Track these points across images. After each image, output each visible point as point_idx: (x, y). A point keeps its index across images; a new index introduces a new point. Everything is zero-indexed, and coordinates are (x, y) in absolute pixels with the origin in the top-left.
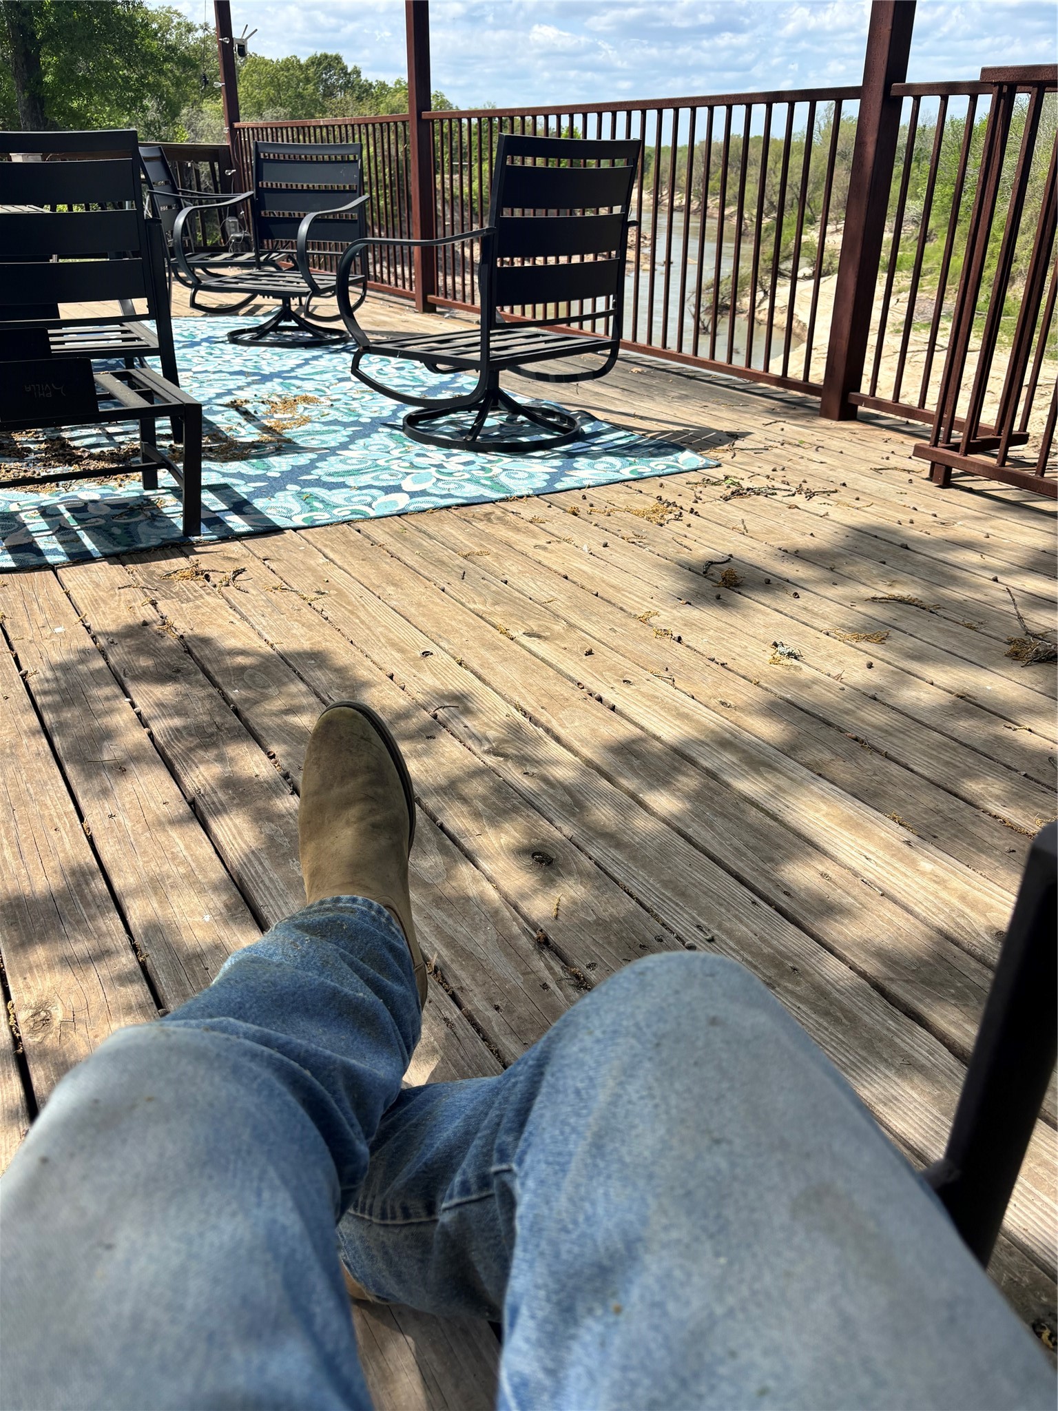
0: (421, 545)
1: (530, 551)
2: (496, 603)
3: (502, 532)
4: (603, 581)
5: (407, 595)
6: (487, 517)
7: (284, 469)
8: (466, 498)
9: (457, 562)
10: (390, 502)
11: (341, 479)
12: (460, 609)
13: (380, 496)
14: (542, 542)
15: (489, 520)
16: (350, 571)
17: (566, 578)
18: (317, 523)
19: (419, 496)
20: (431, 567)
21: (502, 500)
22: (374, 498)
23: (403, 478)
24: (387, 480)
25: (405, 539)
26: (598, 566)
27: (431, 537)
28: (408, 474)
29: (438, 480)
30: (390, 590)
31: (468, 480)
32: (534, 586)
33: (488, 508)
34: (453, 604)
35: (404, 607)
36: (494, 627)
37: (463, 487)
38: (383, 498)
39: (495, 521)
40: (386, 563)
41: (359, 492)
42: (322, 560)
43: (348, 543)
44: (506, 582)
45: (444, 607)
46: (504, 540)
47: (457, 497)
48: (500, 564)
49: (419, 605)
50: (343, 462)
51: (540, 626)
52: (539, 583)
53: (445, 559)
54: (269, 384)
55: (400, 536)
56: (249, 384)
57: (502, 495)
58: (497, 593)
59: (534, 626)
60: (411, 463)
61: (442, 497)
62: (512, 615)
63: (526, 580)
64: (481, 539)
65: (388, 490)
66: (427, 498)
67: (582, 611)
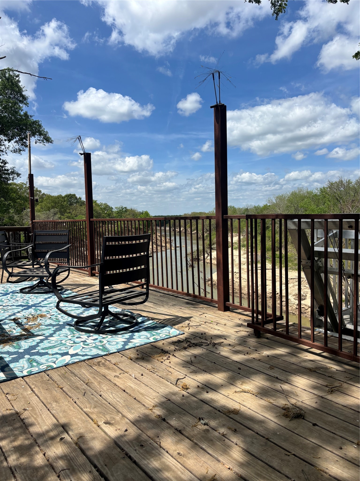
0: (71, 380)
1: (112, 379)
2: (95, 407)
3: (103, 370)
4: (138, 391)
5: (60, 407)
6: (99, 363)
7: (26, 348)
8: (92, 356)
9: (83, 387)
10: (63, 360)
11: (46, 351)
12: (80, 412)
13: (59, 358)
14: (117, 374)
15: (99, 365)
16: (40, 396)
17: (124, 391)
18: (33, 373)
19: (75, 356)
20: (73, 390)
21: (105, 355)
22: (57, 359)
23: (70, 349)
24: (64, 350)
25: (65, 377)
26: (137, 384)
27: (76, 376)
28: (72, 346)
29: (83, 348)
30: (54, 404)
31: (94, 347)
32: (111, 396)
33: (99, 359)
34: (78, 410)
35: (58, 413)
36: (92, 420)
37: (92, 350)
38: (61, 358)
39: (101, 365)
40: (55, 390)
41: (52, 356)
42: (30, 392)
43: (43, 382)
44: (101, 396)
45: (74, 411)
46: (103, 374)
47: (89, 355)
48: (100, 386)
49: (64, 411)
50: (49, 342)
51: (111, 418)
52: (114, 395)
53: (79, 386)
54: (30, 310)
55: (63, 376)
56: (22, 310)
57: (105, 353)
58: (96, 402)
59: (108, 417)
60: (74, 342)
61: (83, 356)
62: (100, 413)
63: (109, 393)
64: (95, 375)
65: (63, 355)
66: (77, 357)
67: (128, 408)
